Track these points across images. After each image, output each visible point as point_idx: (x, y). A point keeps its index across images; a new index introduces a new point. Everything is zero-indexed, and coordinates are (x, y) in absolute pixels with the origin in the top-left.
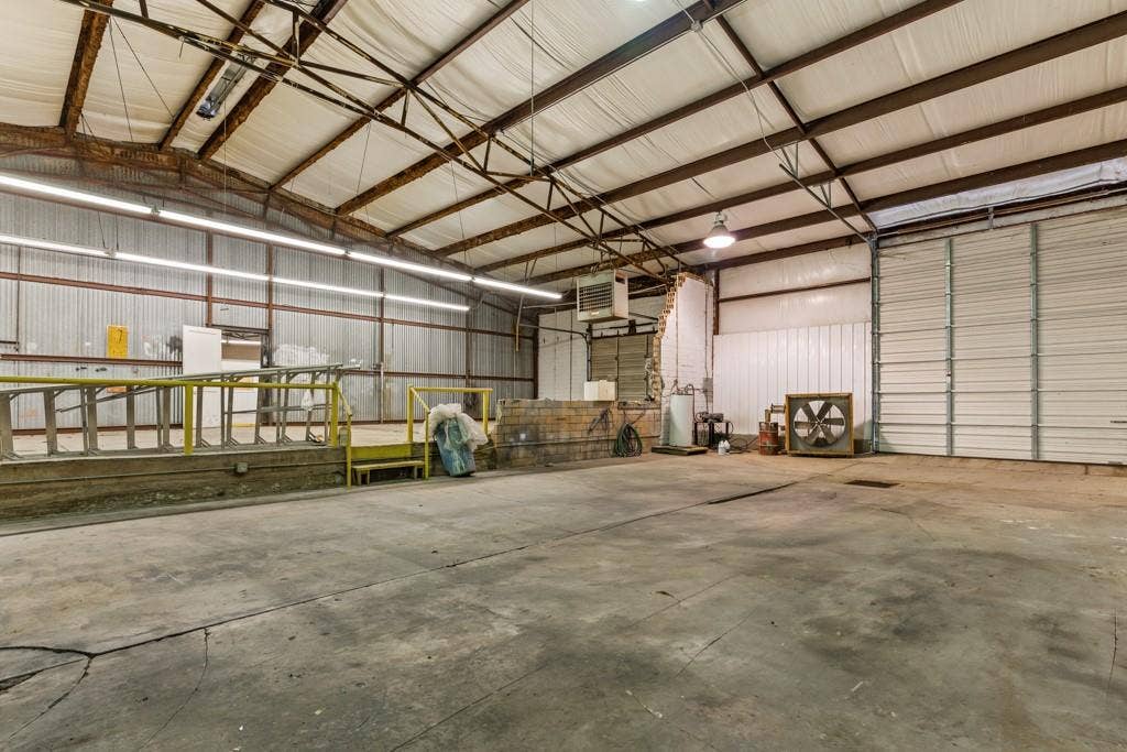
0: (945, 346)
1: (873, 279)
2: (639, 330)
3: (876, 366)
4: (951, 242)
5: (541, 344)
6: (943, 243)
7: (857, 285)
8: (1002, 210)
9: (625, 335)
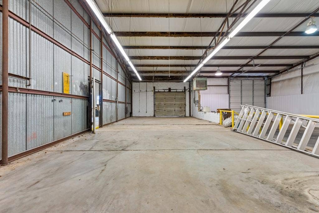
0: (240, 100)
1: (228, 86)
2: (172, 91)
3: (230, 103)
4: (241, 81)
5: (133, 92)
6: (240, 81)
7: (225, 87)
8: (249, 77)
9: (167, 92)
